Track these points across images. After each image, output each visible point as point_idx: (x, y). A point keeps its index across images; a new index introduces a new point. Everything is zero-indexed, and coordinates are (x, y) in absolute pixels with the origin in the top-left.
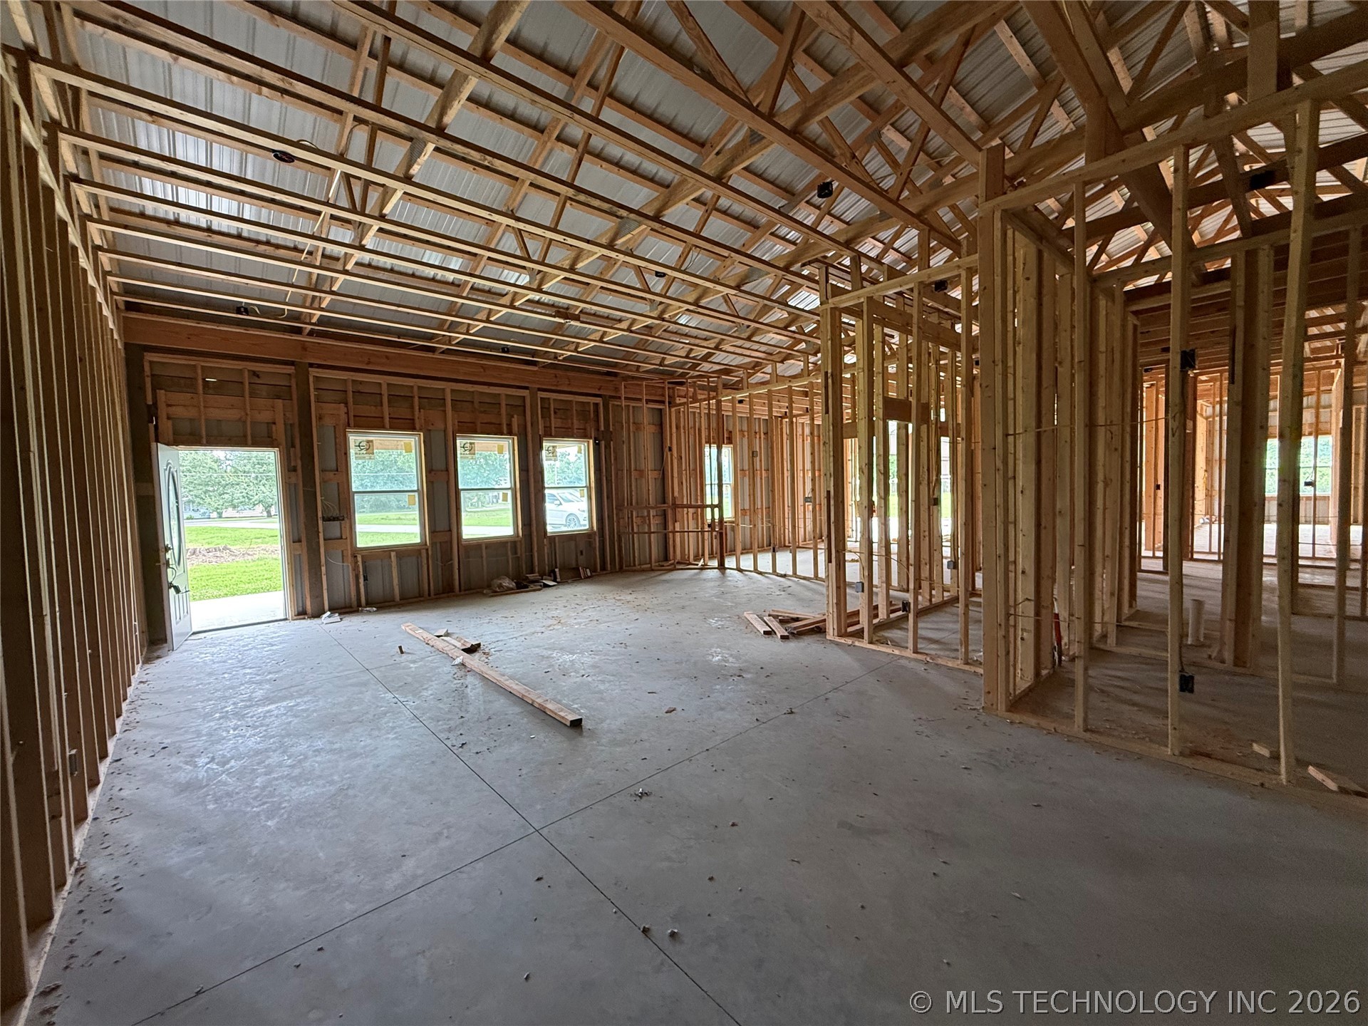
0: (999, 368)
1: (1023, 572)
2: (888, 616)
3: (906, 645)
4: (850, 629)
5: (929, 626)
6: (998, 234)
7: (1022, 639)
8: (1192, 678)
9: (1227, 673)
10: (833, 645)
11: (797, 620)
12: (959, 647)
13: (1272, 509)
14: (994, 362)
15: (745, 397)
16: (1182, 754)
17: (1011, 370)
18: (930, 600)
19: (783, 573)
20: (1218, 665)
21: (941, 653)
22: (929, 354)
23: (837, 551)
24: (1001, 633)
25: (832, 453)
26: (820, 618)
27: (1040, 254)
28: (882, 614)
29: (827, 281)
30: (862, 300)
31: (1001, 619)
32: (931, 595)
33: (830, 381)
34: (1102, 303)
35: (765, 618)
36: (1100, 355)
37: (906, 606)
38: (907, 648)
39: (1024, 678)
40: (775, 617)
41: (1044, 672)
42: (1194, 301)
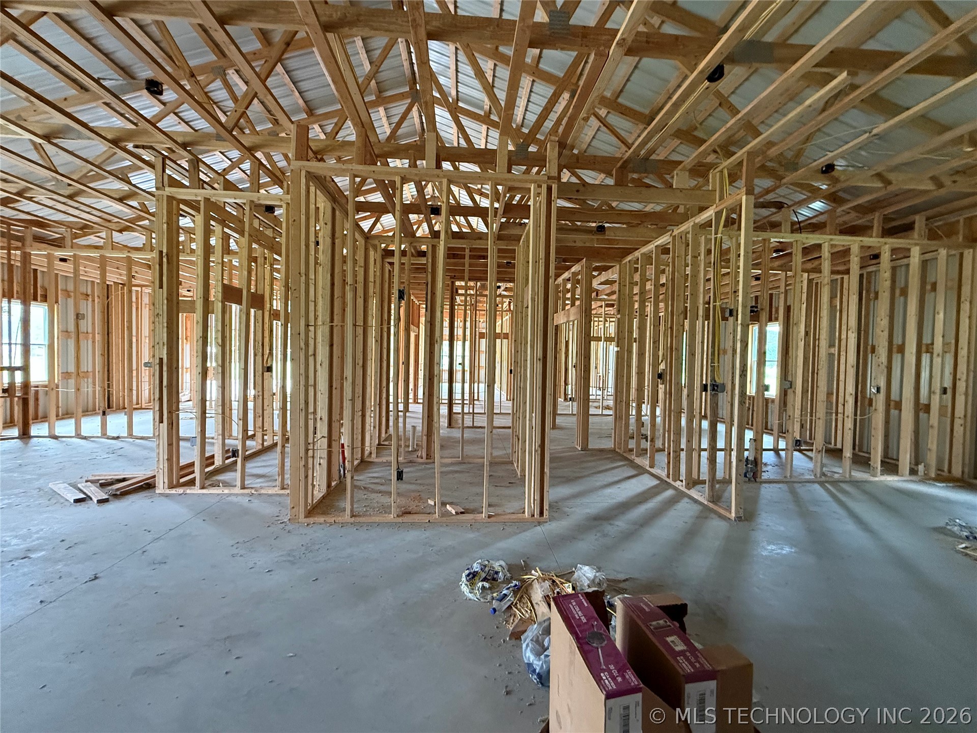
0: (303, 278)
1: (321, 419)
2: (223, 462)
3: (234, 484)
4: (182, 480)
5: (259, 464)
6: (303, 187)
7: (320, 464)
8: (402, 471)
9: (422, 464)
10: (163, 498)
11: (124, 480)
12: (277, 477)
13: (445, 376)
14: (300, 273)
15: (70, 256)
16: (398, 516)
17: (312, 282)
18: (263, 444)
19: (115, 435)
20: (420, 460)
21: (266, 484)
22: (265, 258)
23: (170, 412)
24: (303, 463)
25: (165, 325)
26: (149, 474)
27: (334, 210)
28: (218, 462)
29: (164, 171)
30: (199, 198)
31: (302, 454)
32: (263, 440)
33: (165, 260)
34: (372, 253)
35: (79, 486)
36: (370, 284)
37: (235, 453)
38: (235, 486)
39: (319, 491)
40: (92, 482)
41: (333, 484)
42: (413, 264)
